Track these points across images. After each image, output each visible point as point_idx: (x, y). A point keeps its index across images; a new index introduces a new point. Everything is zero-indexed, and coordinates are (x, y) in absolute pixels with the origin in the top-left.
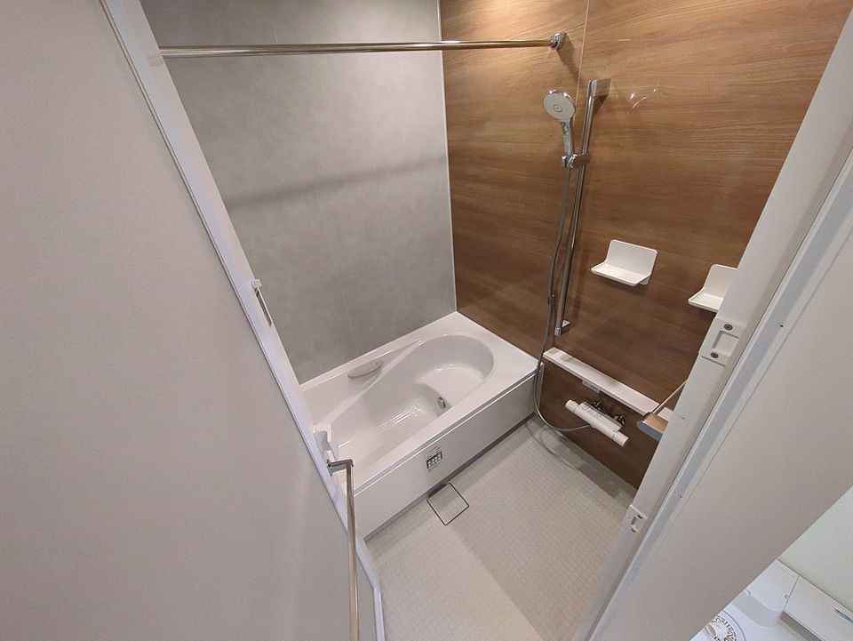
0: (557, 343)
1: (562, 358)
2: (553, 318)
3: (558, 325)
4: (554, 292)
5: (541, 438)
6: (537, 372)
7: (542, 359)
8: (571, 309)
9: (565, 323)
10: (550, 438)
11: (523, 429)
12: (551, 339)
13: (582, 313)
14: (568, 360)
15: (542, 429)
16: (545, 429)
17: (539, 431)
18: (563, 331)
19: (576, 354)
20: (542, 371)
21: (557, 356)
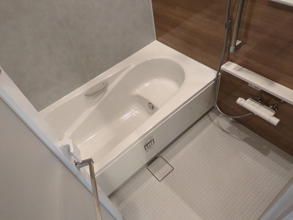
0: (231, 57)
1: (235, 69)
2: (229, 39)
3: (232, 44)
4: (230, 18)
5: (218, 123)
6: (216, 80)
7: (219, 70)
8: (243, 30)
9: (238, 42)
10: (224, 122)
11: (206, 118)
12: (227, 55)
13: (251, 33)
14: (239, 70)
15: (219, 117)
16: (221, 117)
17: (217, 118)
18: (237, 48)
19: (245, 65)
20: (219, 78)
21: (231, 68)
